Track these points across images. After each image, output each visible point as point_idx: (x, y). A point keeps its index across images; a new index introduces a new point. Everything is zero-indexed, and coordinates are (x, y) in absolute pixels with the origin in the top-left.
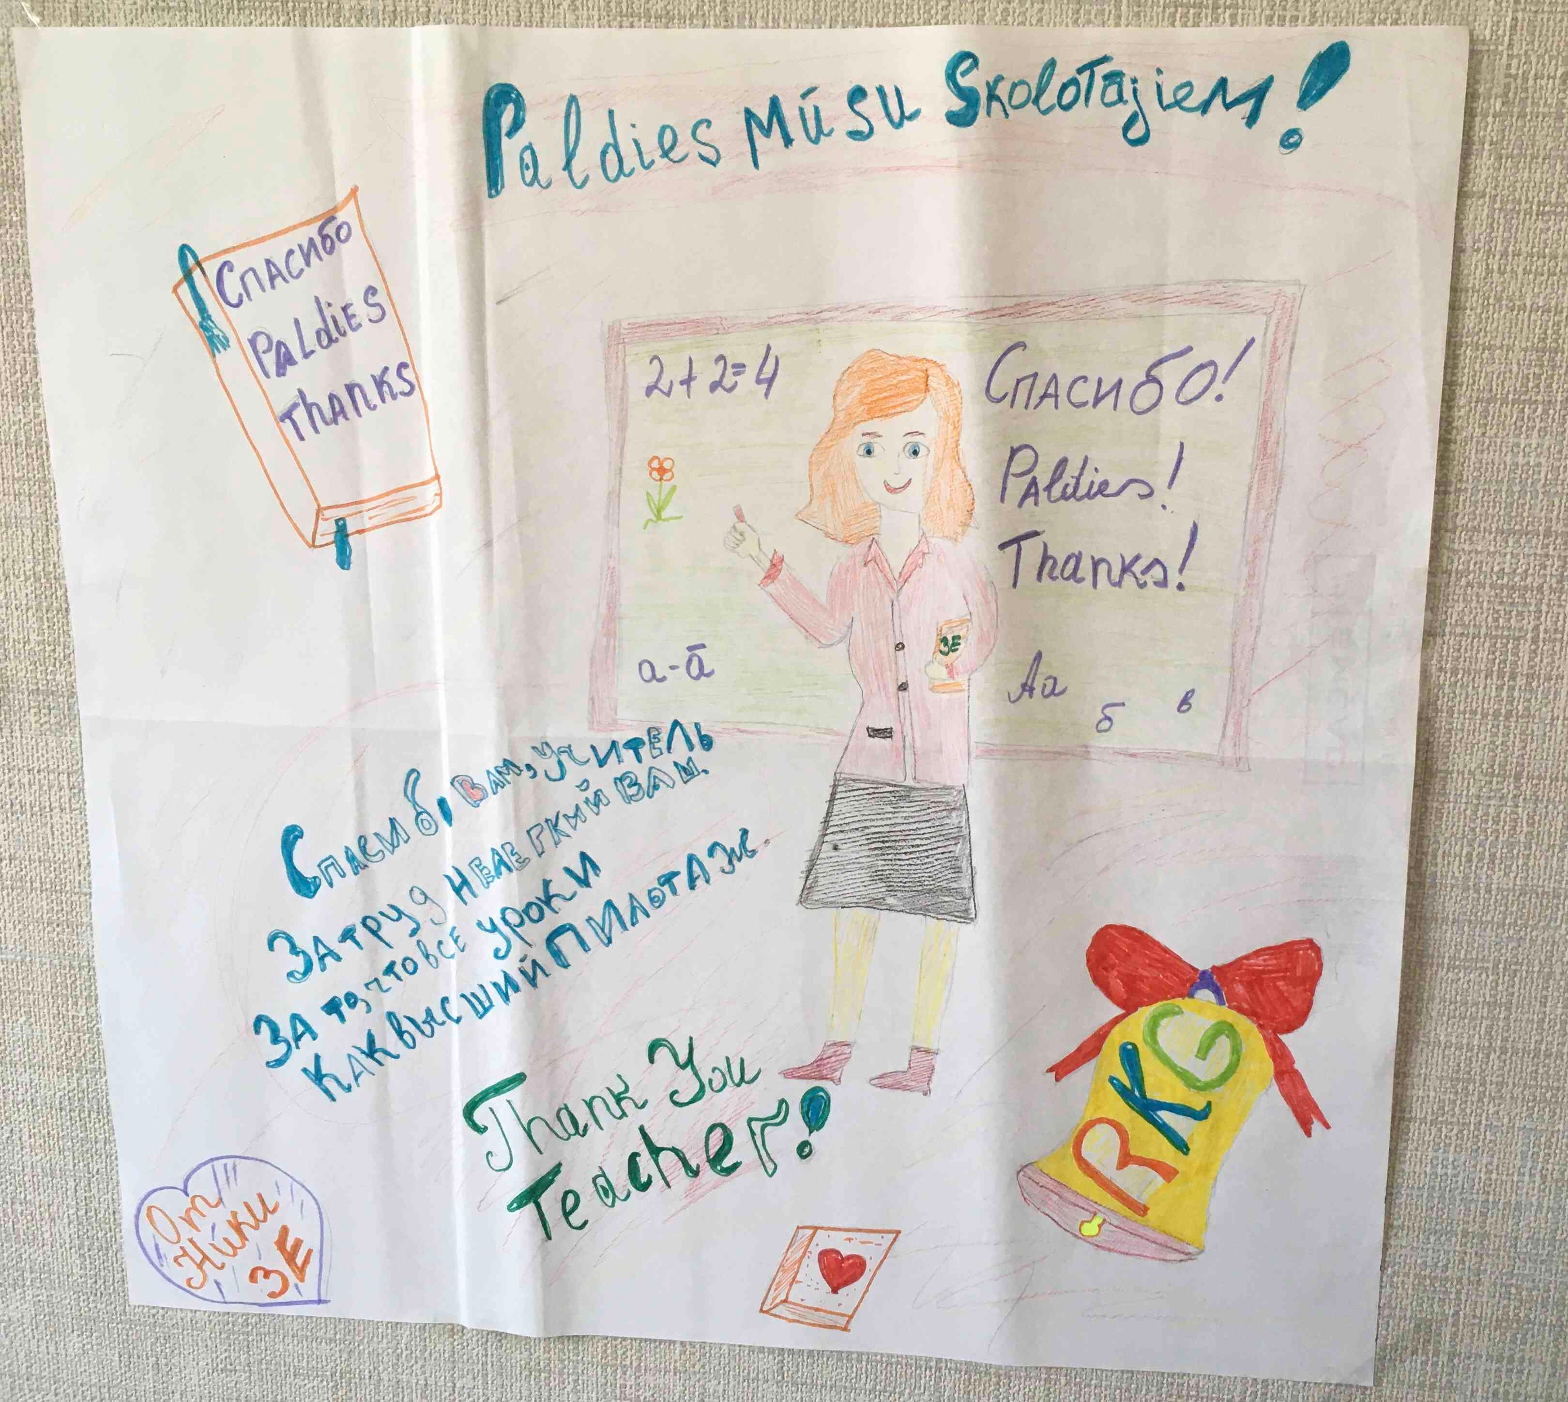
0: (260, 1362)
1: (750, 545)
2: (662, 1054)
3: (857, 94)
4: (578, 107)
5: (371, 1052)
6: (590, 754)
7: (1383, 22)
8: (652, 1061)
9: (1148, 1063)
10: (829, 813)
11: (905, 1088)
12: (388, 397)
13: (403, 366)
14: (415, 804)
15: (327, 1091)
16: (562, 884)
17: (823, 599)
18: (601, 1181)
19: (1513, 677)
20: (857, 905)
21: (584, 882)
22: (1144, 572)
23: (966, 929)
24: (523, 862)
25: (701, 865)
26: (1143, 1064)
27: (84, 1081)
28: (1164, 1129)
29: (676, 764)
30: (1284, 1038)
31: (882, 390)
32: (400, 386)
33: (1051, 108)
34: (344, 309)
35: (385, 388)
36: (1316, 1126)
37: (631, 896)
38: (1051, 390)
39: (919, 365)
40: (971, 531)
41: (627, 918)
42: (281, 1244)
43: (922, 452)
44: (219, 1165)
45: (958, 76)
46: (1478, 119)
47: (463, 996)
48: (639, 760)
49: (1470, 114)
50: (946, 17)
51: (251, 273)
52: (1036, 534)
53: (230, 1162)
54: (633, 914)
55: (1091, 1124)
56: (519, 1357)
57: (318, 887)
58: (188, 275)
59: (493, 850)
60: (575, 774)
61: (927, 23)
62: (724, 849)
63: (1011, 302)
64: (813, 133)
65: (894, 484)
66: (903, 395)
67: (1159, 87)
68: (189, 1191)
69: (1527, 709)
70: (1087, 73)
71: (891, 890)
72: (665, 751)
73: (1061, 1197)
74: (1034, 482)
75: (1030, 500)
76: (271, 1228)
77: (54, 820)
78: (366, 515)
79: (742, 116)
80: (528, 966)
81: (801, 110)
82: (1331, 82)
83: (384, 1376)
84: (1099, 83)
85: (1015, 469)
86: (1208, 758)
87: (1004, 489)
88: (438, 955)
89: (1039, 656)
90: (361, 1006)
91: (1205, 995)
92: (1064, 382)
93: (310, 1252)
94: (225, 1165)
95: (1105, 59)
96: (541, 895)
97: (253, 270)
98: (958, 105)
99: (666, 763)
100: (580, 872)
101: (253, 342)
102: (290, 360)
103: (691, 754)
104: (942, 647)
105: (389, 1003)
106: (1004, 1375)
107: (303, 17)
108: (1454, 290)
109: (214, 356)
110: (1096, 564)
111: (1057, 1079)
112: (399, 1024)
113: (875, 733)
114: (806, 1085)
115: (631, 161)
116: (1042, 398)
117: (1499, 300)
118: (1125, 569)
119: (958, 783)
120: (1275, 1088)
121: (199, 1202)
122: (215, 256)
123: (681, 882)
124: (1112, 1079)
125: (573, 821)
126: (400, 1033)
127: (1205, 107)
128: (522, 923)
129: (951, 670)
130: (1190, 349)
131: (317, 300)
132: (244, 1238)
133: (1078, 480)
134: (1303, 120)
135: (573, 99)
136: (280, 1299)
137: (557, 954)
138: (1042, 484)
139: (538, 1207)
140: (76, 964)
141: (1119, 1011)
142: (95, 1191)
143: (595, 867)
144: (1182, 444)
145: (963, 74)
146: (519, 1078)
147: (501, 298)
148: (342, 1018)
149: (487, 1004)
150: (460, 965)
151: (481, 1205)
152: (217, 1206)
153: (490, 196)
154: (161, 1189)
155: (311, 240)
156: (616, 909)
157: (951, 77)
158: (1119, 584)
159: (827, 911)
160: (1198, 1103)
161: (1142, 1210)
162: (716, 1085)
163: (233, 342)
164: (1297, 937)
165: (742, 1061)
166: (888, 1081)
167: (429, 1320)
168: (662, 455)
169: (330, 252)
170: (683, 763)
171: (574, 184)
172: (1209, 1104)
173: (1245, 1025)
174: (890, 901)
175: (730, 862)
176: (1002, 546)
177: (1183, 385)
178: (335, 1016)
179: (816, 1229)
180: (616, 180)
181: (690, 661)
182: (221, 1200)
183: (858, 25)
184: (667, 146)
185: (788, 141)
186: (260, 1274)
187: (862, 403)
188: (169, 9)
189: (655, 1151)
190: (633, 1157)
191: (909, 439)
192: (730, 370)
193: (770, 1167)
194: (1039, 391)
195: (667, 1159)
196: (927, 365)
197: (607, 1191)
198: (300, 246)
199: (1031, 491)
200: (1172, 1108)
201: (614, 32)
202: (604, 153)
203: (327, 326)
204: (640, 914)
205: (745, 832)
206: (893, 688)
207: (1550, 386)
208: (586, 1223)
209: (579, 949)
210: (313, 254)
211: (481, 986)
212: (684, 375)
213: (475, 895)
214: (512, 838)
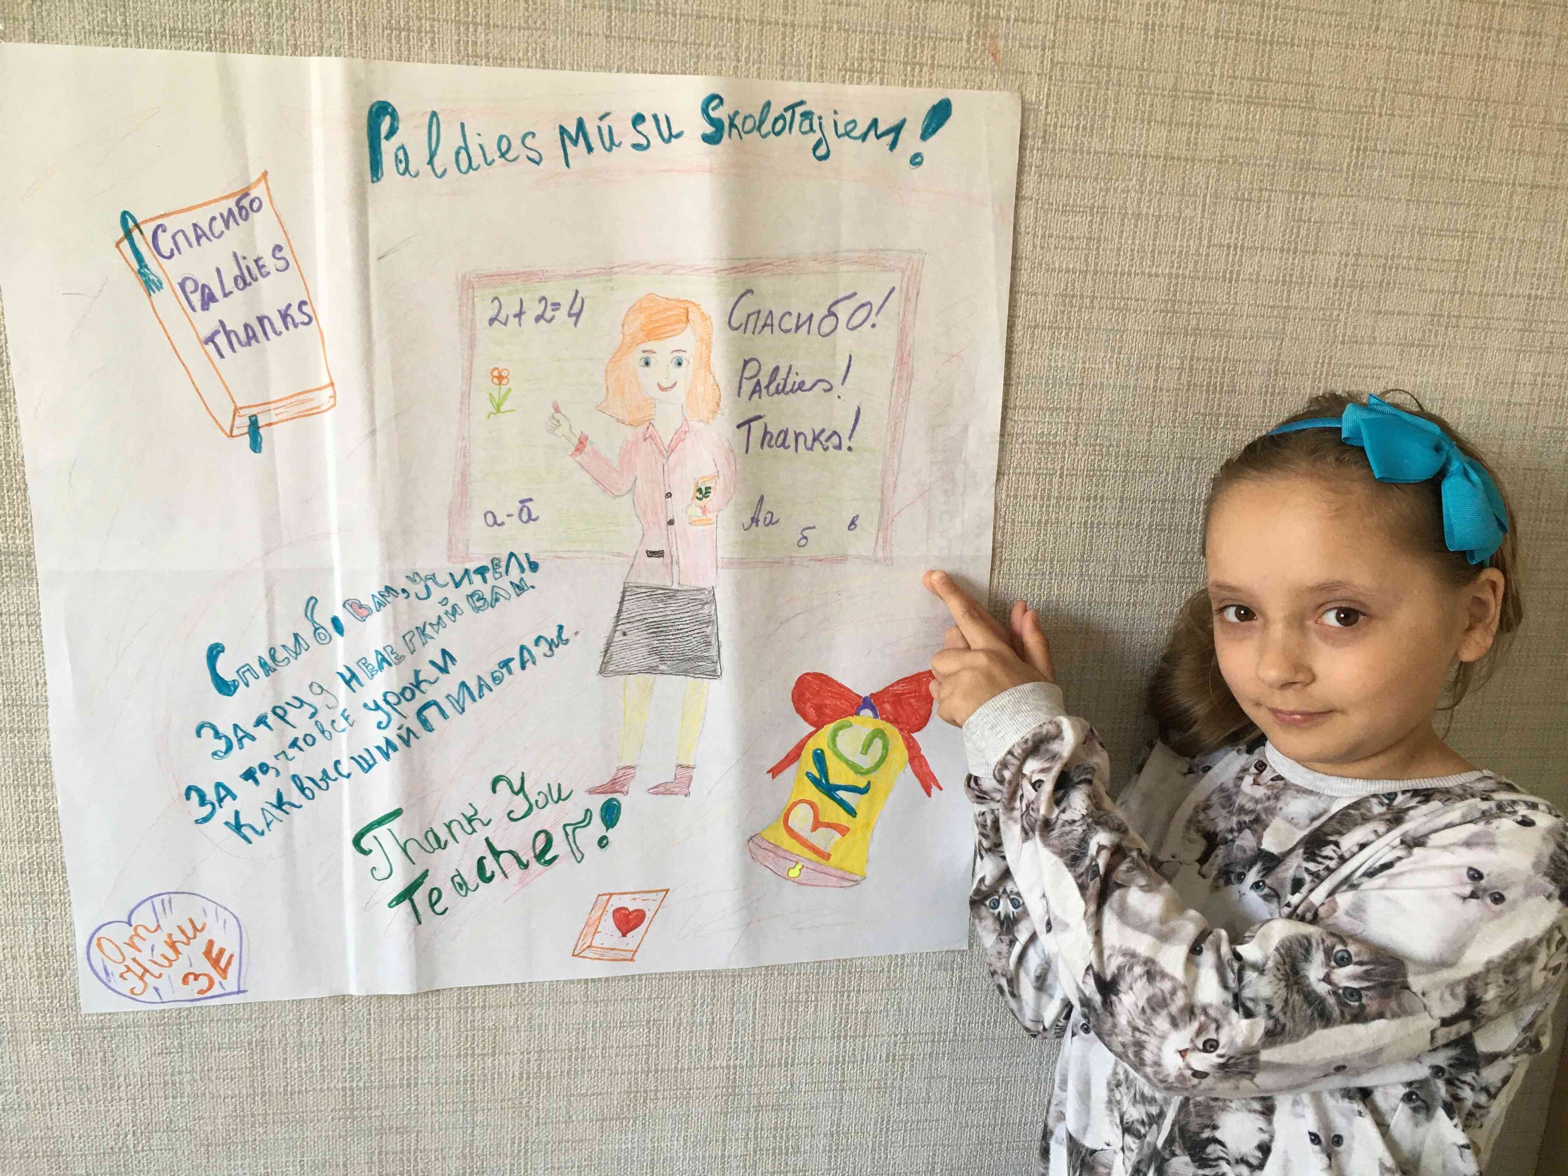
0: (191, 1044)
1: (564, 429)
2: (502, 786)
3: (639, 119)
4: (438, 119)
5: (280, 804)
6: (449, 579)
7: (972, 88)
8: (494, 791)
9: (832, 762)
10: (620, 611)
11: (672, 793)
12: (291, 326)
13: (303, 303)
14: (314, 622)
15: (245, 838)
16: (428, 672)
17: (615, 463)
18: (457, 879)
19: (1049, 499)
20: (640, 672)
21: (444, 670)
22: (827, 440)
23: (715, 683)
24: (400, 659)
25: (530, 652)
26: (828, 763)
27: (42, 849)
28: (841, 803)
29: (512, 583)
30: (915, 735)
31: (657, 321)
32: (299, 318)
33: (767, 134)
34: (256, 261)
35: (289, 319)
36: (934, 790)
37: (479, 678)
38: (769, 322)
39: (682, 305)
40: (718, 416)
41: (476, 693)
42: (207, 953)
43: (684, 363)
44: (157, 901)
45: (710, 111)
46: (1028, 152)
47: (352, 758)
48: (485, 581)
49: (1022, 148)
50: (696, 70)
51: (180, 234)
52: (760, 417)
53: (166, 897)
54: (481, 690)
55: (795, 804)
56: (395, 1011)
57: (236, 688)
58: (128, 234)
59: (377, 651)
60: (437, 593)
61: (684, 73)
62: (546, 640)
63: (743, 263)
64: (607, 145)
65: (664, 386)
66: (671, 325)
67: (835, 123)
68: (133, 922)
69: (1057, 518)
70: (790, 112)
71: (662, 660)
72: (503, 573)
73: (775, 854)
74: (758, 383)
75: (756, 396)
76: (201, 941)
77: (15, 651)
78: (273, 412)
79: (558, 131)
80: (403, 733)
81: (599, 128)
82: (940, 124)
83: (291, 1041)
84: (798, 118)
85: (747, 374)
86: (867, 558)
87: (740, 388)
88: (332, 731)
89: (762, 499)
90: (272, 772)
91: (867, 713)
92: (777, 315)
93: (231, 956)
94: (163, 901)
95: (801, 103)
96: (413, 681)
97: (183, 232)
98: (710, 129)
99: (504, 583)
100: (440, 662)
101: (182, 285)
102: (212, 298)
103: (523, 576)
104: (698, 495)
105: (295, 768)
106: (736, 975)
107: (223, 46)
108: (1014, 258)
109: (150, 295)
110: (797, 436)
111: (773, 778)
112: (302, 784)
113: (651, 554)
114: (604, 798)
115: (477, 159)
116: (763, 327)
117: (1040, 264)
118: (815, 439)
119: (708, 586)
120: (909, 769)
121: (141, 931)
122: (152, 219)
123: (515, 665)
124: (807, 774)
125: (436, 627)
126: (302, 789)
127: (864, 137)
128: (399, 703)
129: (704, 510)
130: (855, 294)
131: (235, 255)
132: (177, 952)
133: (786, 380)
134: (923, 147)
135: (434, 114)
136: (209, 994)
137: (424, 722)
138: (764, 383)
139: (412, 901)
140: (34, 760)
141: (812, 729)
142: (51, 933)
143: (453, 659)
144: (850, 357)
145: (714, 109)
146: (397, 813)
147: (381, 254)
148: (257, 782)
149: (371, 762)
150: (349, 737)
151: (366, 907)
152: (156, 930)
153: (373, 182)
154: (110, 923)
155: (230, 211)
156: (468, 688)
157: (705, 111)
158: (811, 449)
159: (618, 677)
160: (862, 784)
161: (826, 856)
162: (540, 804)
163: (165, 284)
164: (922, 670)
165: (559, 785)
166: (661, 789)
167: (325, 994)
168: (501, 366)
169: (246, 219)
170: (517, 582)
171: (436, 175)
172: (869, 783)
173: (891, 730)
174: (662, 667)
175: (551, 649)
176: (739, 426)
177: (850, 318)
178: (251, 781)
179: (611, 895)
180: (466, 173)
181: (521, 510)
182: (159, 926)
183: (637, 71)
184: (504, 150)
185: (590, 149)
186: (191, 977)
187: (642, 330)
188: (112, 33)
189: (496, 854)
190: (482, 859)
191: (676, 354)
192: (549, 308)
193: (579, 856)
194: (761, 323)
195: (505, 859)
196: (688, 305)
197: (461, 886)
198: (222, 215)
199: (756, 389)
200: (846, 788)
201: (464, 67)
202: (458, 153)
203: (242, 273)
204: (485, 690)
205: (561, 628)
206: (664, 524)
207: (1069, 318)
208: (446, 909)
209: (441, 718)
210: (231, 220)
211: (367, 750)
212: (516, 309)
213: (361, 685)
214: (391, 643)
